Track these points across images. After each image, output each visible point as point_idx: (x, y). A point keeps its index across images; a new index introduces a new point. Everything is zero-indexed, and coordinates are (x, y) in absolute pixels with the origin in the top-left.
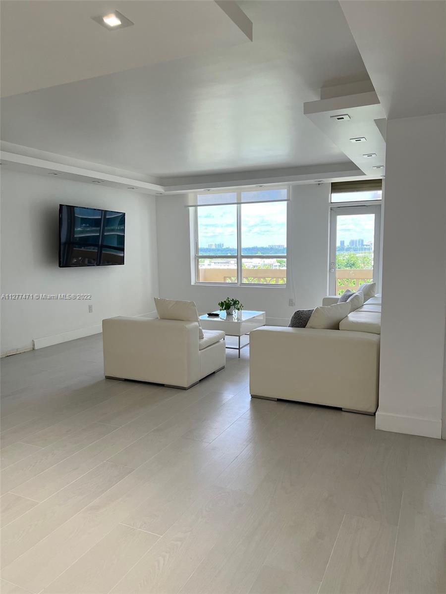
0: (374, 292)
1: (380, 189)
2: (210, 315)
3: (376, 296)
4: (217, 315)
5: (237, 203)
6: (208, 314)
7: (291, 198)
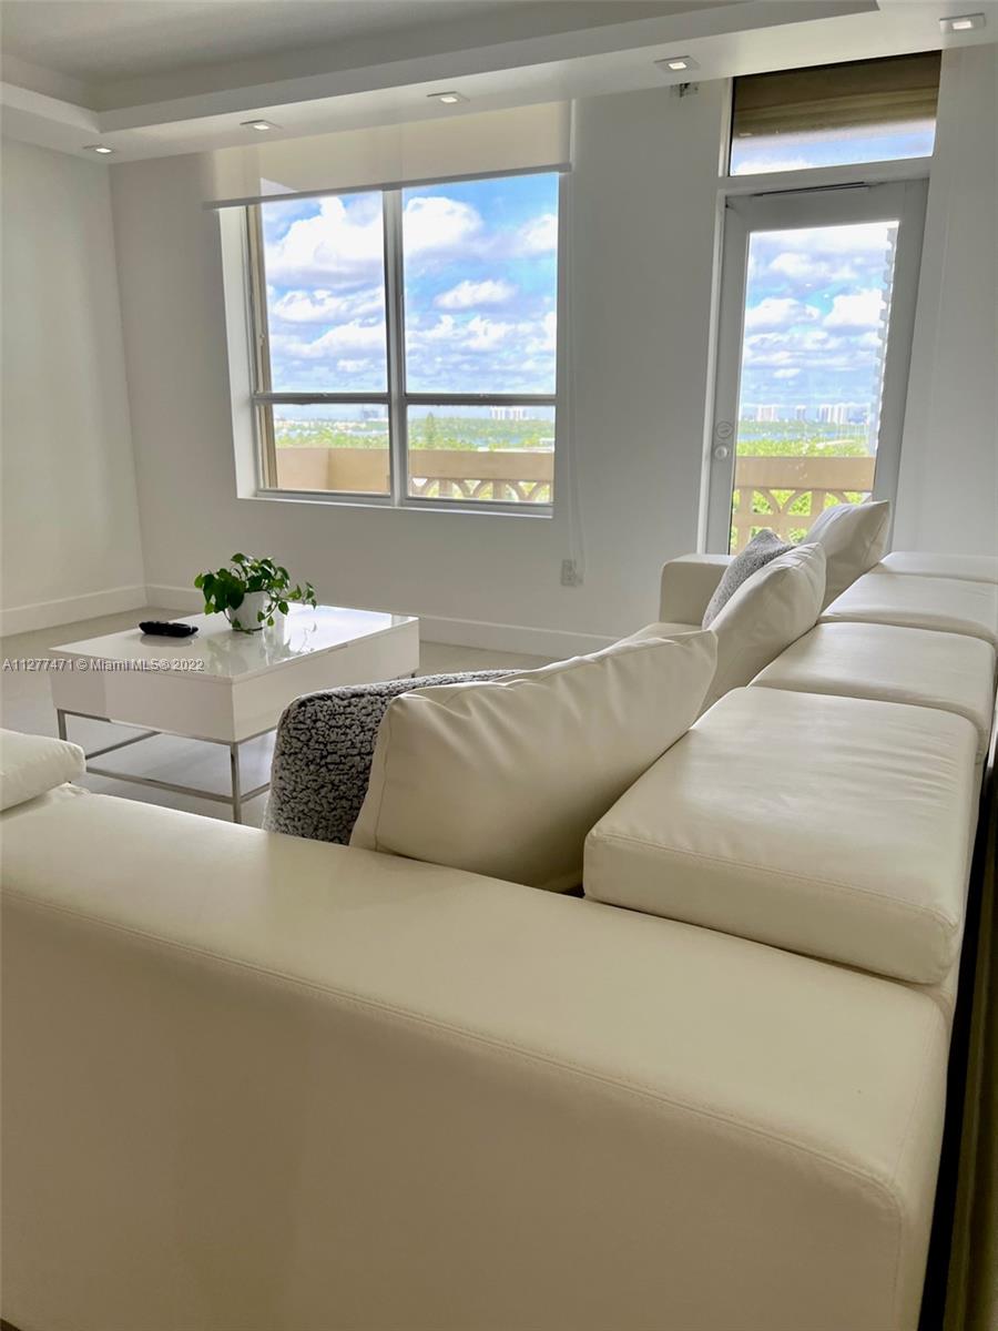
0: (881, 545)
1: (931, 114)
2: (153, 630)
3: (882, 561)
4: (183, 632)
5: (385, 187)
6: (143, 626)
7: (572, 159)
